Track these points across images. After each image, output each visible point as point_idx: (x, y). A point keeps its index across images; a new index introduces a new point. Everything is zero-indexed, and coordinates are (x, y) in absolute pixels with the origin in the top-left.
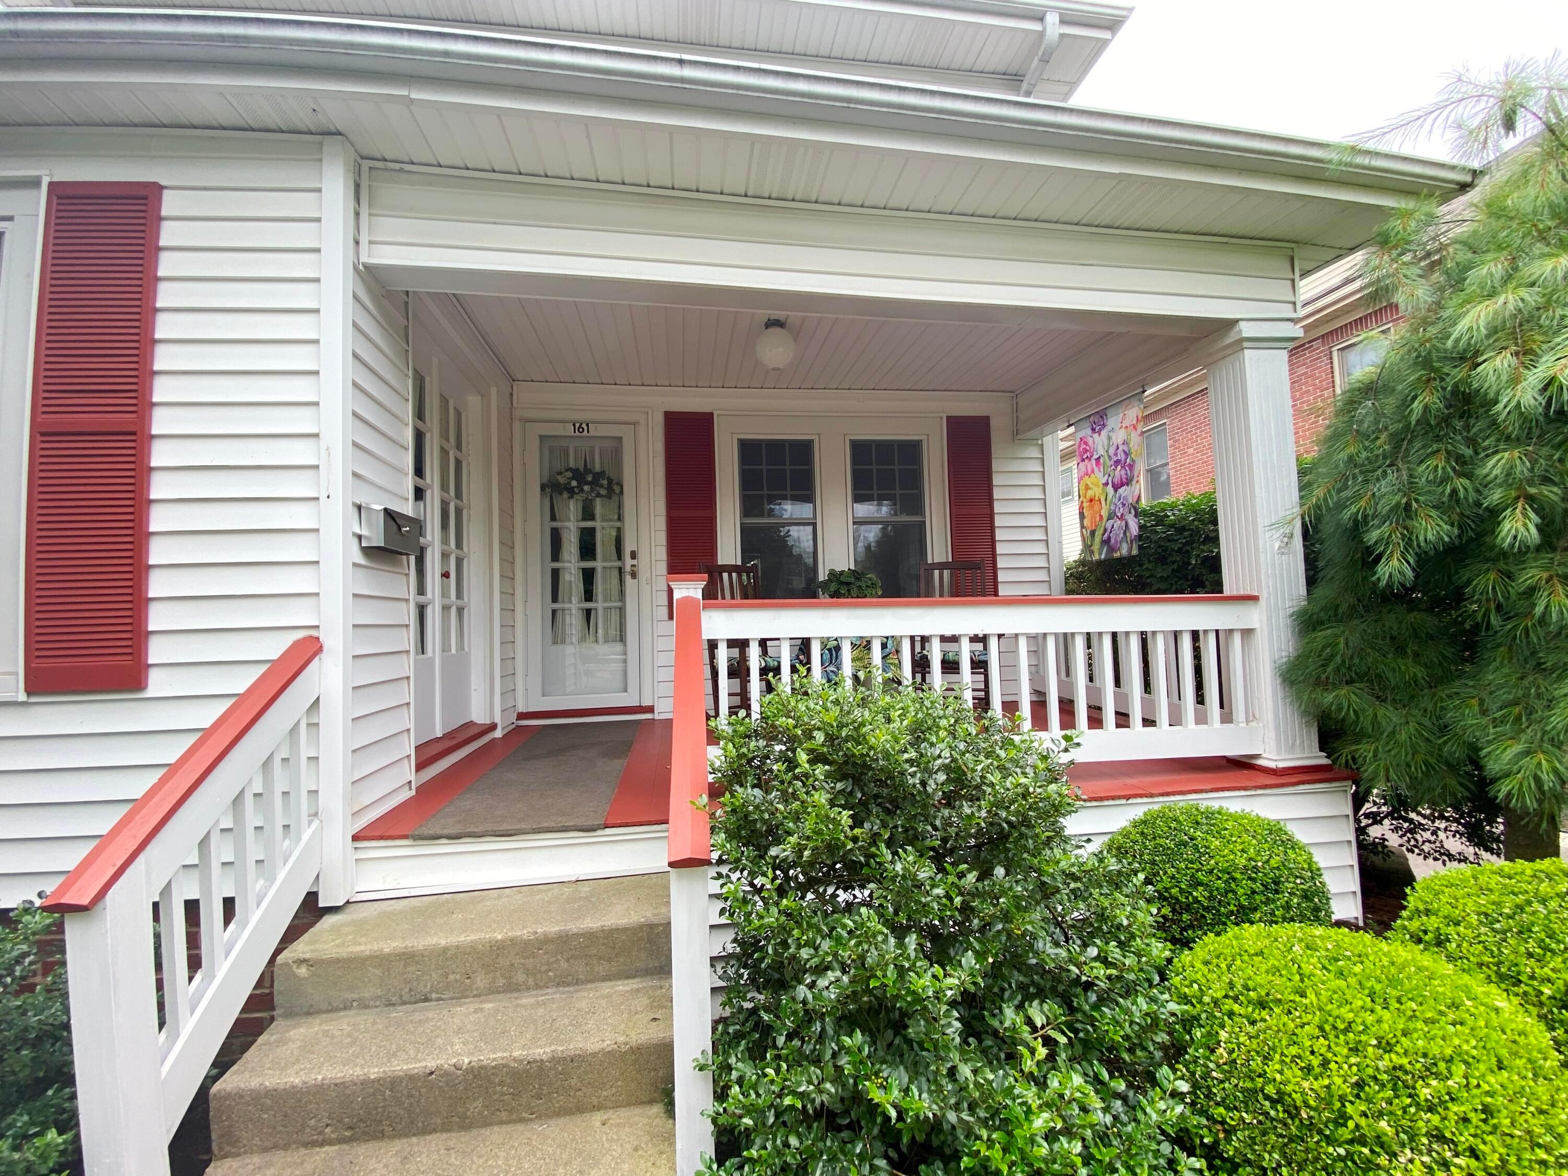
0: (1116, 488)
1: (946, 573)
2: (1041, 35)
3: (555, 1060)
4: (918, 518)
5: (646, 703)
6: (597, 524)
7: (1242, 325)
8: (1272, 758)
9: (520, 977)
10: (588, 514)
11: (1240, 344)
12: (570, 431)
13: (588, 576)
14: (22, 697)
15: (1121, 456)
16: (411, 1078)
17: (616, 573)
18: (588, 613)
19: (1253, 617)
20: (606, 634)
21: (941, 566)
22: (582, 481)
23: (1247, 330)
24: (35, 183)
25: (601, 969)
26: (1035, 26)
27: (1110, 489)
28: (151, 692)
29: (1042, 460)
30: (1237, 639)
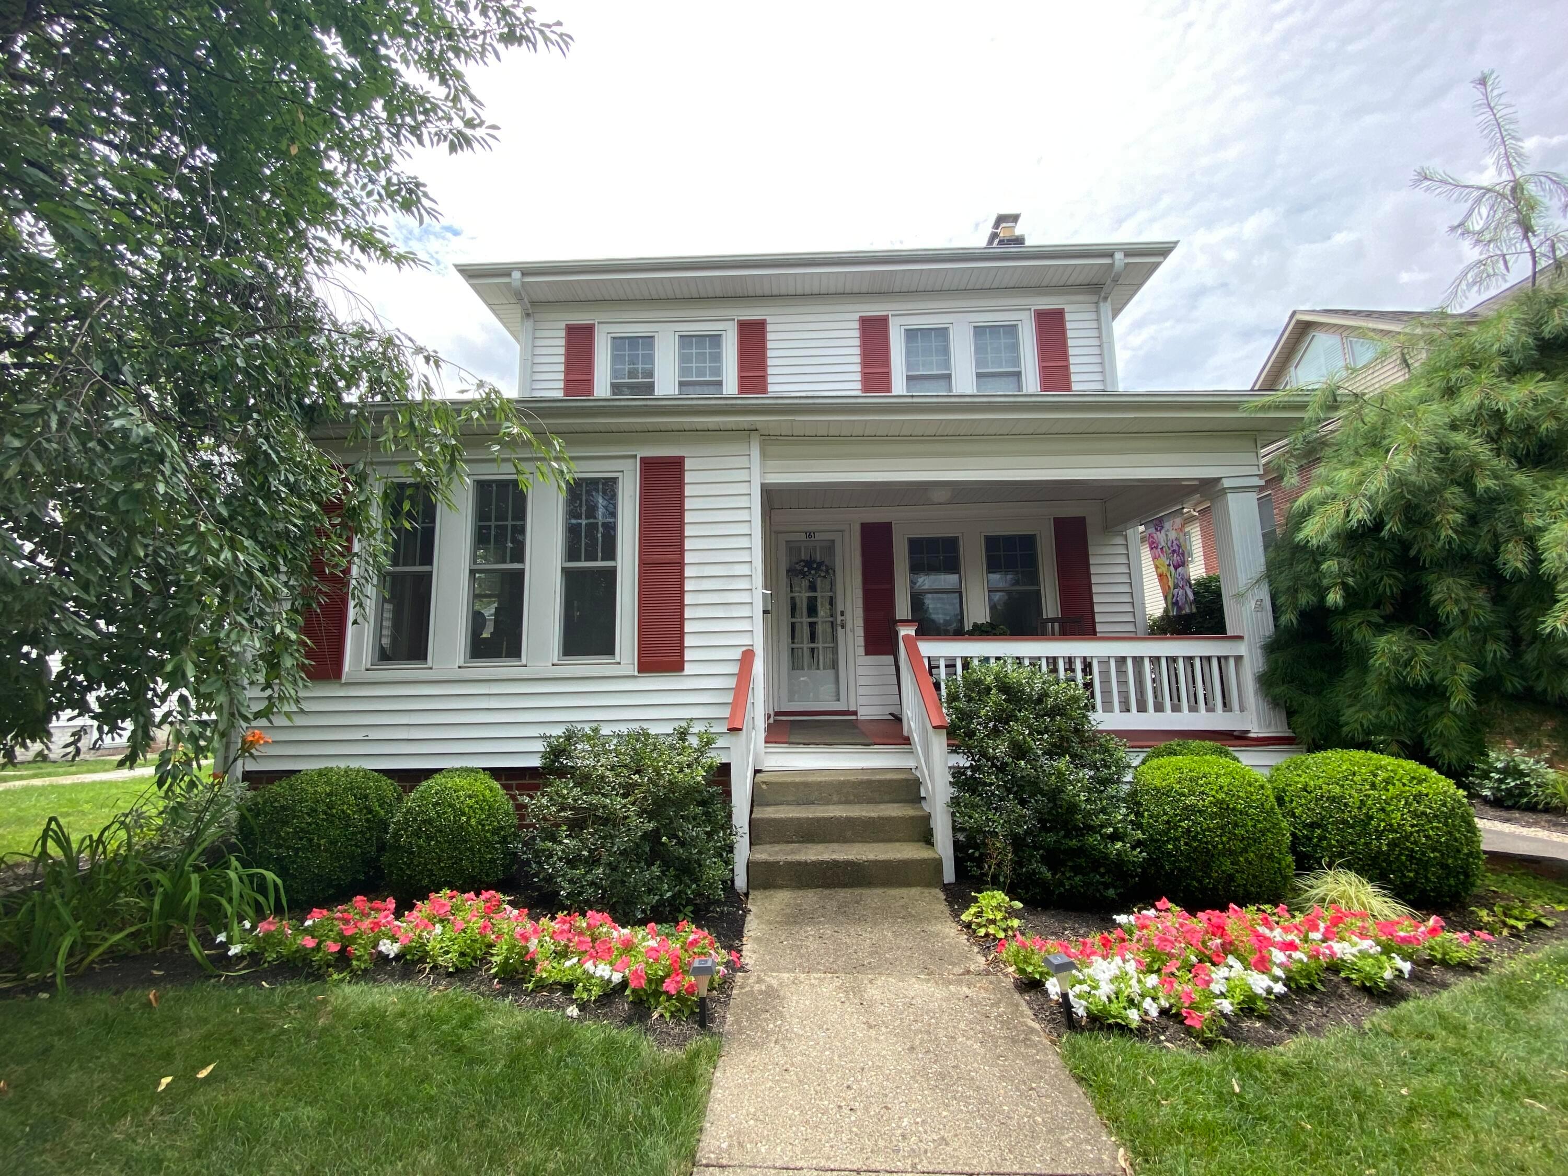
0: (1176, 568)
1: (1056, 625)
2: (1112, 265)
3: (879, 818)
4: (1036, 588)
5: (852, 708)
6: (818, 594)
7: (1224, 481)
8: (1256, 731)
9: (852, 798)
10: (813, 587)
11: (1224, 491)
12: (803, 536)
13: (812, 625)
14: (636, 674)
15: (1176, 548)
16: (824, 819)
17: (829, 625)
18: (813, 650)
19: (1242, 649)
20: (824, 663)
21: (1053, 620)
22: (810, 568)
23: (1226, 483)
24: (635, 456)
25: (886, 797)
26: (1107, 261)
27: (1172, 568)
28: (686, 672)
29: (1127, 545)
30: (1232, 662)
